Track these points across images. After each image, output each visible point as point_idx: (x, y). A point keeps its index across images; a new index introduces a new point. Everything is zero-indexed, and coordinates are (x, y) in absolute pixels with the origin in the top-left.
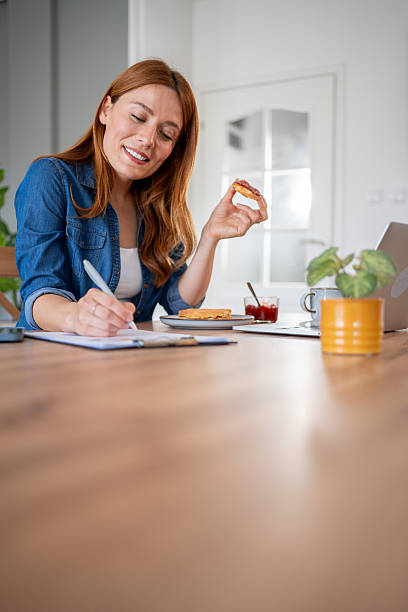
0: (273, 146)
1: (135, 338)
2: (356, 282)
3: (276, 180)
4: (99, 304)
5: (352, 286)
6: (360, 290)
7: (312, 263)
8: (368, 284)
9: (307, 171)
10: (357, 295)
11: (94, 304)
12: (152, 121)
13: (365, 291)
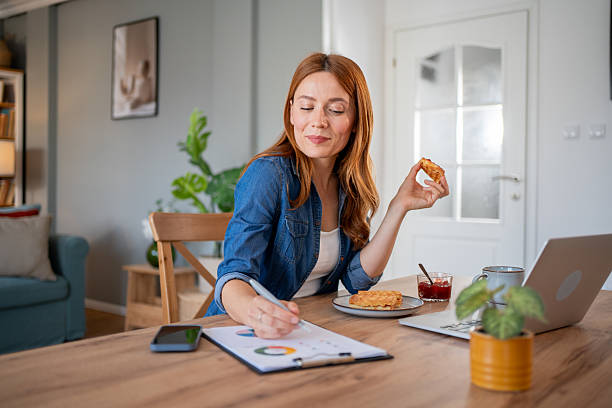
0: (465, 82)
1: (295, 356)
2: (503, 319)
3: (468, 116)
4: (264, 313)
5: (498, 325)
6: (506, 330)
7: (462, 293)
8: (513, 324)
9: (500, 107)
10: (502, 335)
11: (260, 312)
12: (319, 106)
13: (511, 332)
